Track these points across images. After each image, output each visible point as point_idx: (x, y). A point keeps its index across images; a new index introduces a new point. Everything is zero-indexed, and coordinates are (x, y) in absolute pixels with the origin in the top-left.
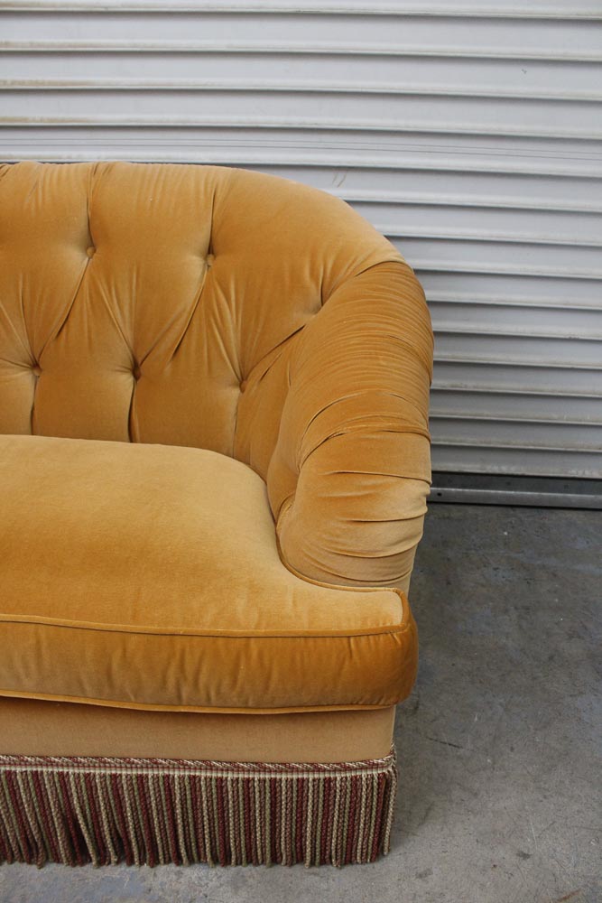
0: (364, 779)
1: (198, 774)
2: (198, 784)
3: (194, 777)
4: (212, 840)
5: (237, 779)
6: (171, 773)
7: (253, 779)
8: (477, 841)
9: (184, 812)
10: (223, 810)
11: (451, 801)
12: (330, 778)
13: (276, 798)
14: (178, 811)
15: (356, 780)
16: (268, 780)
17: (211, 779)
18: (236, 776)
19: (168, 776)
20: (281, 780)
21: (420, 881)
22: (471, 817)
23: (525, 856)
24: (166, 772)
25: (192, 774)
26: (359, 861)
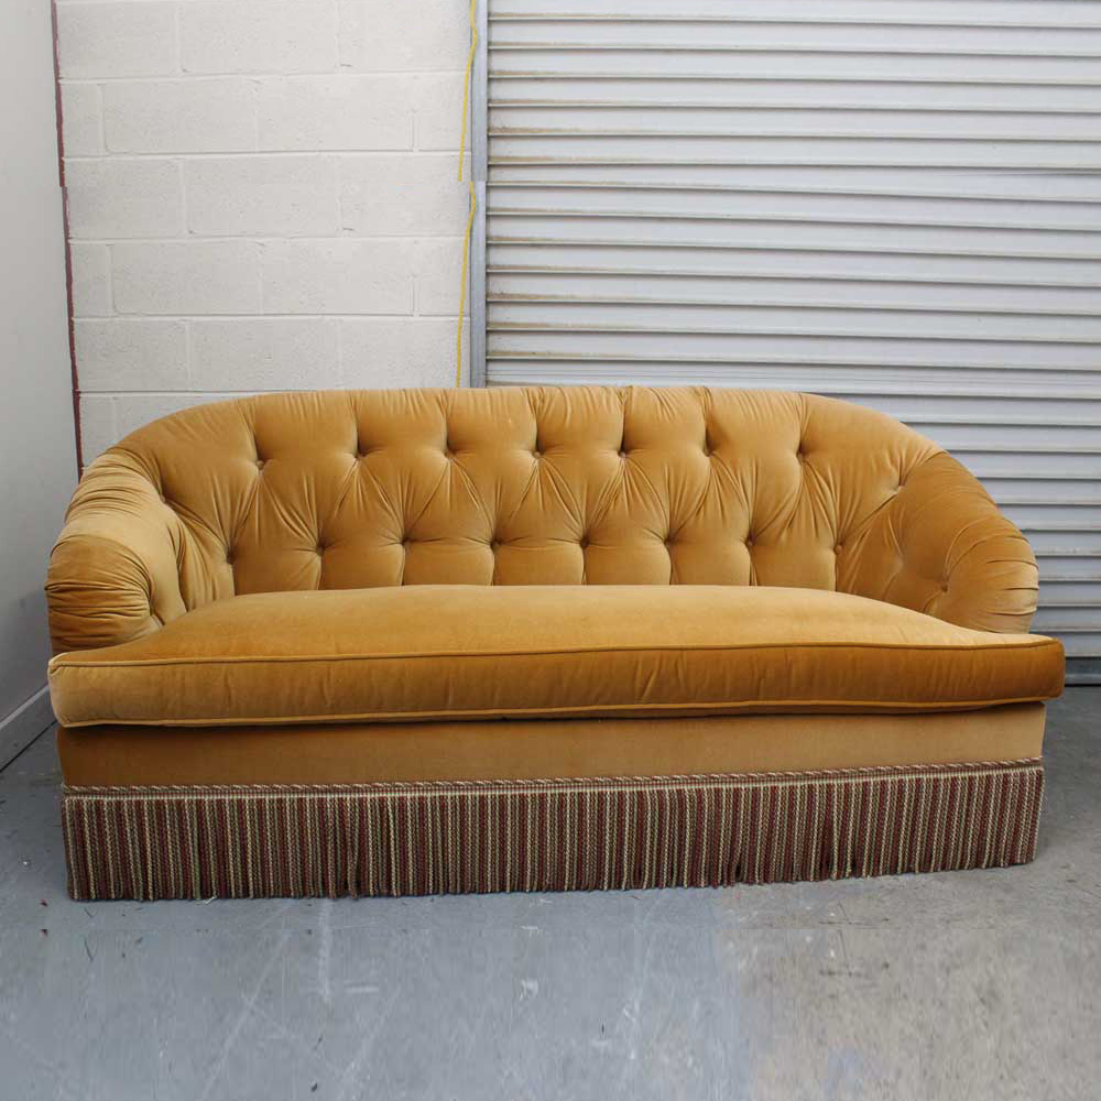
0: (1028, 774)
15: (1023, 775)
26: (1019, 861)
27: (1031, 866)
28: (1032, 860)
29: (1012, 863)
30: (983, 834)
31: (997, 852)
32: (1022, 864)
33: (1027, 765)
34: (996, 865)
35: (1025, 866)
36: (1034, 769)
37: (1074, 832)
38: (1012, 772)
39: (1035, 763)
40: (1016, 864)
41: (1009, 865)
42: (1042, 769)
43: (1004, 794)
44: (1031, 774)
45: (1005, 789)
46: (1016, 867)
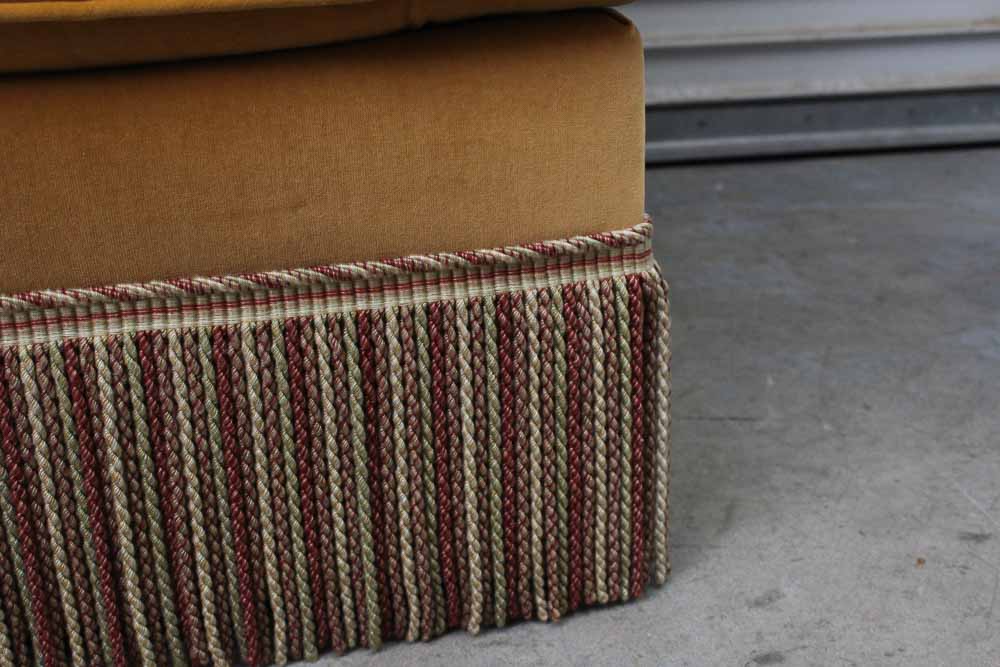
0: (594, 293)
1: (157, 325)
2: (161, 360)
3: (149, 337)
4: (217, 570)
5: (268, 327)
6: (84, 333)
7: (310, 320)
8: (861, 533)
9: (132, 475)
10: (237, 451)
11: (774, 489)
12: (508, 296)
13: (375, 385)
14: (114, 468)
15: (573, 297)
16: (349, 321)
17: (196, 338)
18: (261, 317)
19: (74, 346)
20: (383, 316)
21: (760, 610)
22: (831, 504)
23: (979, 538)
24: (69, 333)
25: (143, 327)
26: (603, 596)
27: (649, 606)
28: (657, 585)
29: (578, 604)
30: (449, 520)
31: (512, 576)
32: (616, 602)
33: (588, 258)
34: (518, 615)
35: (630, 611)
36: (618, 274)
37: (824, 473)
38: (529, 287)
39: (619, 250)
40: (598, 606)
41: (568, 614)
42: (648, 269)
43: (507, 373)
44: (608, 291)
45: (506, 352)
46: (594, 617)
